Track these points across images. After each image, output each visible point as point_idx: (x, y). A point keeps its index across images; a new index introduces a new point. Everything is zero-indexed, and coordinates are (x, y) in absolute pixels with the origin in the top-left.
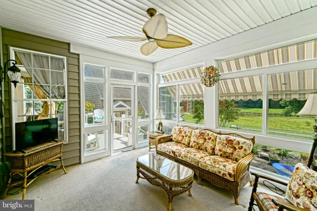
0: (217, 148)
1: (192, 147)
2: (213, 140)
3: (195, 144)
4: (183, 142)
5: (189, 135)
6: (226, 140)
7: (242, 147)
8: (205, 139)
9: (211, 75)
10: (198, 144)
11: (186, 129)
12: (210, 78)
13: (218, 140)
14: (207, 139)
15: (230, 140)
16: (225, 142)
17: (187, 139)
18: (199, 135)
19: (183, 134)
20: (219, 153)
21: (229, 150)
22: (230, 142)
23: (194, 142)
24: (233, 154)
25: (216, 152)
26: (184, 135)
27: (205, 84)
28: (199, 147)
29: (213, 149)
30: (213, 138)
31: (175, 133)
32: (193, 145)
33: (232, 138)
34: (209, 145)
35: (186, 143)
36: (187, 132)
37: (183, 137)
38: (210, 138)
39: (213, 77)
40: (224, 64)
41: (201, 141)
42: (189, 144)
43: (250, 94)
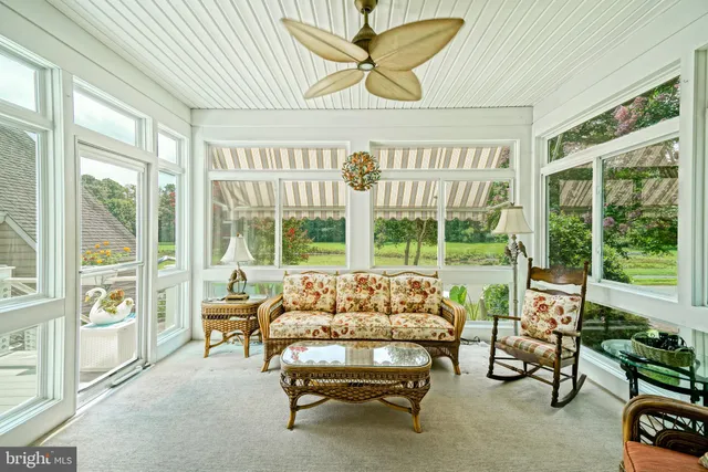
0: (396, 299)
1: (344, 311)
2: (385, 289)
3: (352, 302)
4: (319, 306)
5: (331, 288)
6: (410, 282)
7: (434, 289)
8: (372, 290)
9: (366, 169)
10: (357, 301)
11: (320, 277)
12: (362, 174)
13: (394, 286)
14: (374, 287)
15: (415, 282)
16: (409, 287)
17: (328, 298)
18: (355, 283)
19: (316, 288)
20: (401, 308)
21: (418, 299)
22: (415, 285)
23: (349, 299)
24: (424, 303)
25: (394, 308)
26: (320, 291)
27: (352, 185)
28: (361, 308)
29: (388, 304)
30: (384, 284)
31: (291, 291)
32: (347, 307)
33: (417, 278)
34: (380, 299)
35: (328, 307)
36: (325, 282)
37: (318, 294)
38: (380, 285)
39: (368, 173)
40: (384, 155)
41: (364, 295)
42: (335, 306)
43: (393, 210)
